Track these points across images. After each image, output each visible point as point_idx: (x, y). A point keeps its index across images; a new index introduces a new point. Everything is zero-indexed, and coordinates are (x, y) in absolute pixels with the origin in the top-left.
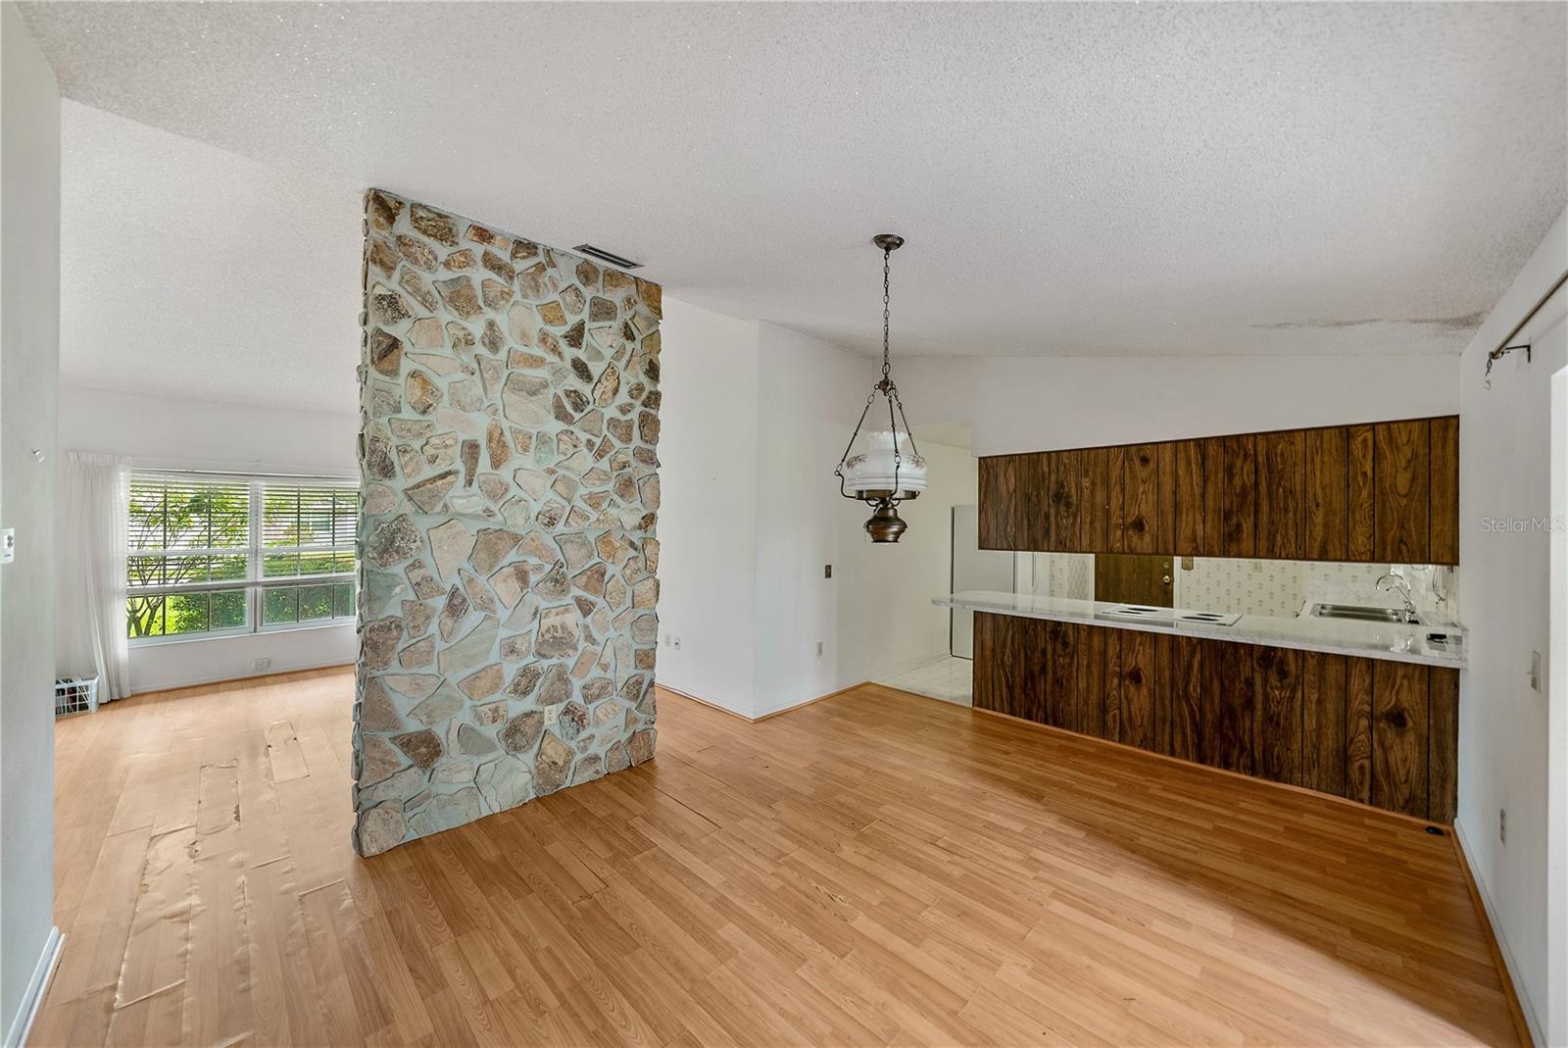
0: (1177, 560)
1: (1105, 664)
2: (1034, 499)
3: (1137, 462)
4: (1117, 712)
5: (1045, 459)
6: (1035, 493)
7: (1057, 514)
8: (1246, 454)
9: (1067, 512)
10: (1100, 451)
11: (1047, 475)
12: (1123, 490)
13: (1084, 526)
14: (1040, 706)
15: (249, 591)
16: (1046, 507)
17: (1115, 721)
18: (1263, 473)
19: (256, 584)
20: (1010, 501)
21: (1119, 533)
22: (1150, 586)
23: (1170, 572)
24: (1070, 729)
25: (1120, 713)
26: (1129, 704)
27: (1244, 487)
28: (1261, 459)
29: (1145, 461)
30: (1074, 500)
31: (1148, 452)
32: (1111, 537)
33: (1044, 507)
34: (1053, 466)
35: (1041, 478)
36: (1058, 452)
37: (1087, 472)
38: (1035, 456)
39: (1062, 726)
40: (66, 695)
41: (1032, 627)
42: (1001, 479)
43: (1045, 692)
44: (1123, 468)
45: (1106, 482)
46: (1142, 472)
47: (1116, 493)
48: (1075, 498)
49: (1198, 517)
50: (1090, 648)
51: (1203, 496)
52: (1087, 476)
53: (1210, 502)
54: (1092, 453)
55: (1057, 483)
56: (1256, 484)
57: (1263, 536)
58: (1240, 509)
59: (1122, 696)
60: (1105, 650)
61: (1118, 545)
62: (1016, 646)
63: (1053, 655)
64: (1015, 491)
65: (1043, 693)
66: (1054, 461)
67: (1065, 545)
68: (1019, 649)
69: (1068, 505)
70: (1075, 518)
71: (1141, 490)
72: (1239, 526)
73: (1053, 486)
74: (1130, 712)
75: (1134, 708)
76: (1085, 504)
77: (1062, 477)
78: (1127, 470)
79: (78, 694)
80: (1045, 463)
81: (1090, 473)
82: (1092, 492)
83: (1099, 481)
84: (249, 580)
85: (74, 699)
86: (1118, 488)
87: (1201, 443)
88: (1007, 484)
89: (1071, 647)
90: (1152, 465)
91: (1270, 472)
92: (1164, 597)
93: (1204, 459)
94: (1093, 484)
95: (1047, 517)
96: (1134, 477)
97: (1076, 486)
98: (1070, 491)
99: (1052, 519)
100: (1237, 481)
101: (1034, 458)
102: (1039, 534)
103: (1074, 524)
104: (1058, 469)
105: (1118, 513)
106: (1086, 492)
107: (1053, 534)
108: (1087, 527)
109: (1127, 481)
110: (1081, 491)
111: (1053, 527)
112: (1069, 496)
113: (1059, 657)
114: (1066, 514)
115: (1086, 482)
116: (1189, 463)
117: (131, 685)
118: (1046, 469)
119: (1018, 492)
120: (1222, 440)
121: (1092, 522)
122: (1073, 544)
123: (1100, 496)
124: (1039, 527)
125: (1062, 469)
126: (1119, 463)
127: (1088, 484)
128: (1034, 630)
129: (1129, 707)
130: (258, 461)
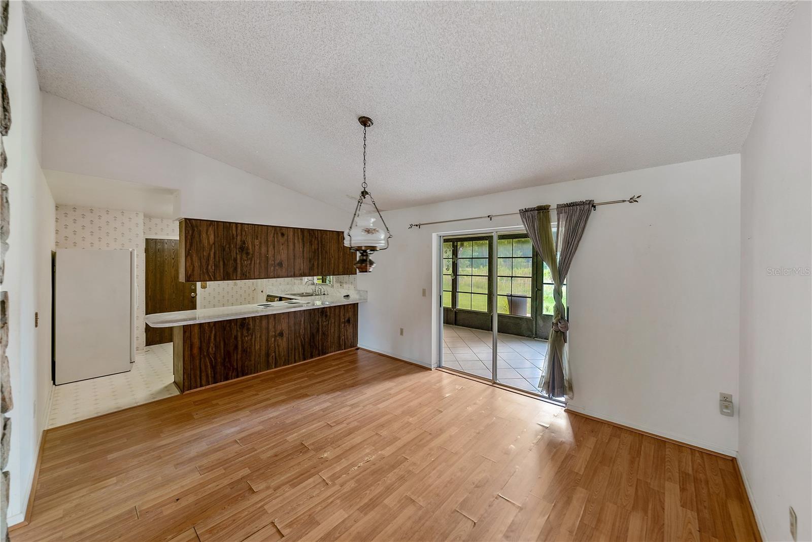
0: (199, 284)
1: (268, 333)
2: (227, 249)
3: (280, 234)
4: (274, 354)
5: (234, 226)
6: (227, 246)
7: (241, 258)
8: (315, 237)
9: (247, 257)
10: (264, 227)
11: (235, 235)
12: (274, 247)
13: (256, 265)
14: (233, 369)
16: (235, 254)
17: (273, 359)
18: (320, 245)
20: (210, 250)
21: (272, 268)
22: (184, 300)
23: (195, 291)
24: (251, 374)
25: (275, 354)
26: (279, 347)
27: (315, 249)
28: (319, 239)
29: (283, 235)
30: (251, 251)
31: (284, 231)
32: (269, 270)
33: (233, 255)
34: (239, 231)
35: (231, 238)
36: (242, 224)
37: (257, 237)
38: (228, 224)
39: (247, 374)
41: (228, 325)
42: (204, 235)
43: (237, 360)
44: (274, 237)
45: (267, 243)
46: (282, 240)
47: (271, 248)
48: (251, 250)
49: (302, 261)
50: (261, 327)
51: (303, 252)
52: (257, 239)
53: (305, 255)
54: (260, 227)
55: (241, 241)
56: (318, 249)
57: (320, 268)
58: (314, 257)
59: (276, 346)
60: (268, 327)
61: (272, 274)
62: (218, 340)
63: (241, 338)
64: (214, 244)
65: (235, 362)
66: (239, 228)
67: (246, 275)
68: (220, 340)
69: (248, 254)
70: (251, 261)
71: (281, 248)
72: (313, 264)
73: (239, 242)
74: (279, 351)
75: (281, 349)
76: (256, 254)
77: (244, 238)
78: (276, 238)
80: (234, 228)
81: (259, 238)
82: (260, 247)
83: (263, 242)
86: (272, 247)
87: (302, 230)
88: (208, 239)
89: (251, 330)
90: (285, 237)
91: (322, 244)
92: (191, 304)
93: (303, 237)
94: (260, 243)
95: (235, 260)
96: (278, 242)
97: (252, 243)
98: (248, 246)
99: (239, 261)
100: (313, 247)
101: (227, 225)
102: (231, 270)
103: (251, 264)
104: (242, 234)
105: (272, 258)
106: (257, 247)
107: (239, 270)
108: (257, 266)
109: (276, 243)
110: (255, 247)
111: (239, 266)
112: (248, 249)
113: (245, 337)
114: (246, 259)
115: (257, 242)
116: (298, 238)
118: (234, 232)
119: (216, 244)
120: (309, 230)
121: (260, 263)
122: (250, 275)
123: (263, 250)
124: (230, 266)
125: (244, 233)
126: (272, 234)
127: (257, 243)
128: (230, 327)
129: (279, 349)
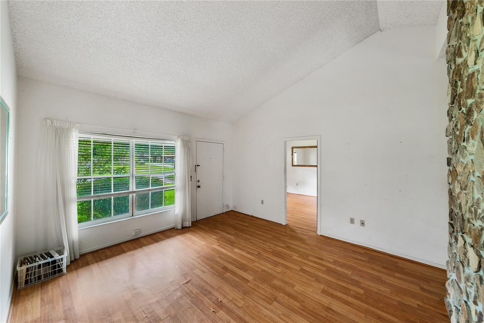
15: (131, 195)
19: (134, 192)
40: (50, 266)
79: (57, 264)
84: (131, 190)
85: (54, 267)
117: (79, 250)
130: (135, 130)
